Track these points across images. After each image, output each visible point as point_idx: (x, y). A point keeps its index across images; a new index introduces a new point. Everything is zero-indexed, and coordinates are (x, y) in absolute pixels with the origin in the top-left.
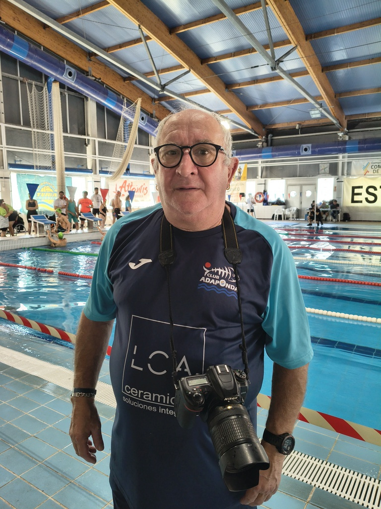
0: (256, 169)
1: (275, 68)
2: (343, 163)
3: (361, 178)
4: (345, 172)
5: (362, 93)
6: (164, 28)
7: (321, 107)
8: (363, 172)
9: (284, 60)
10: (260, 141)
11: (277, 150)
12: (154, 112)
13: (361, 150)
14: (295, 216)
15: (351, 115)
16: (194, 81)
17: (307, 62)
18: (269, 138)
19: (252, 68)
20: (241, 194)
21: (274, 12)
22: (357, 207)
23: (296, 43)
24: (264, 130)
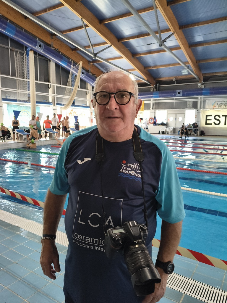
0: (149, 104)
1: (161, 45)
2: (201, 101)
3: (211, 110)
4: (202, 107)
5: (212, 61)
6: (96, 21)
7: (188, 68)
8: (212, 107)
9: (167, 40)
10: (152, 88)
11: (162, 93)
12: (90, 70)
13: (211, 94)
14: (172, 132)
15: (206, 73)
16: (113, 51)
17: (180, 42)
18: (157, 86)
19: (148, 45)
20: (140, 119)
21: (161, 12)
22: (209, 127)
23: (174, 31)
24: (154, 81)
